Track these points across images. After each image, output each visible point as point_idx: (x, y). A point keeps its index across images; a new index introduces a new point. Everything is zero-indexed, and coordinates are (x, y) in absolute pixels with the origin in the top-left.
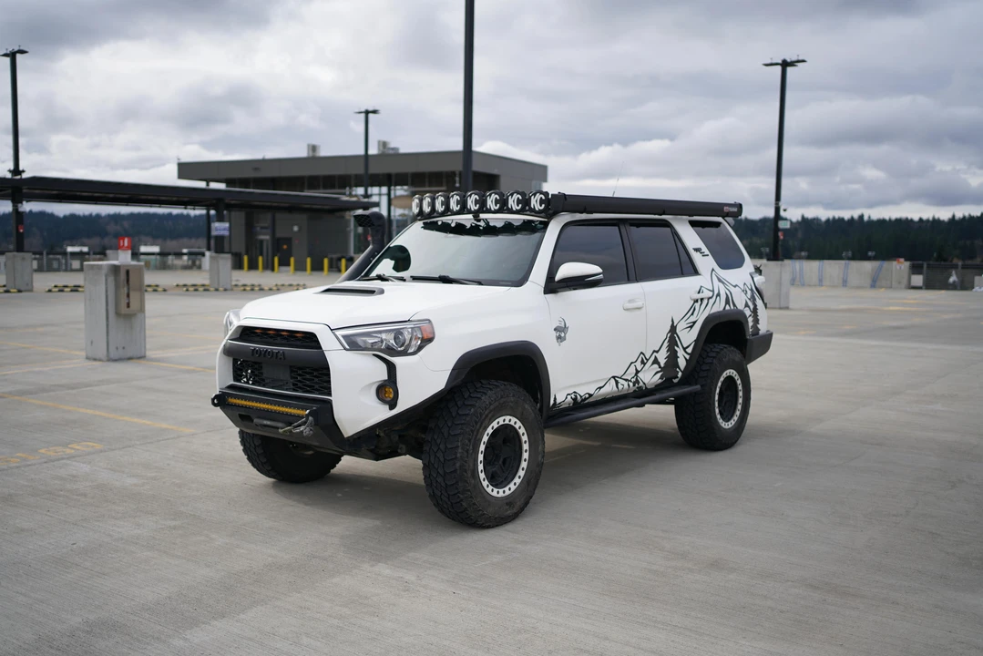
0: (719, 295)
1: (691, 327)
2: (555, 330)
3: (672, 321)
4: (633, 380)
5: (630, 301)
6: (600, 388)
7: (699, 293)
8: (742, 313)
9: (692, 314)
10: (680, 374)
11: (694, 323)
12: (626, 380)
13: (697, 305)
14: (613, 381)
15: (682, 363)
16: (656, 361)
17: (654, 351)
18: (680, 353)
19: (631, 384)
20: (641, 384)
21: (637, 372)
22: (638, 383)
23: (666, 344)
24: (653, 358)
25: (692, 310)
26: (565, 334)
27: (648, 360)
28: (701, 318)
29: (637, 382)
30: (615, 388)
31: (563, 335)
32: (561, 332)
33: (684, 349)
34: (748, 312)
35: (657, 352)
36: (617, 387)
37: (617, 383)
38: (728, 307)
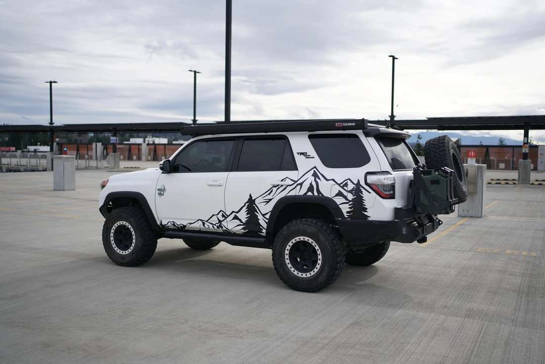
0: (301, 184)
1: (268, 202)
2: (158, 190)
3: (250, 196)
4: (217, 225)
5: (214, 181)
6: (191, 224)
7: (282, 181)
8: (330, 200)
9: (269, 194)
10: (264, 231)
11: (270, 200)
12: (211, 224)
13: (275, 189)
14: (200, 222)
15: (263, 223)
16: (236, 218)
17: (233, 212)
18: (260, 217)
19: (215, 227)
20: (224, 228)
21: (220, 221)
22: (222, 227)
23: (245, 209)
24: (233, 215)
25: (270, 191)
26: (164, 193)
27: (228, 216)
28: (277, 197)
29: (220, 226)
30: (202, 226)
31: (162, 193)
32: (161, 192)
33: (263, 215)
34: (339, 200)
35: (237, 212)
36: (204, 225)
37: (204, 224)
38: (310, 194)
